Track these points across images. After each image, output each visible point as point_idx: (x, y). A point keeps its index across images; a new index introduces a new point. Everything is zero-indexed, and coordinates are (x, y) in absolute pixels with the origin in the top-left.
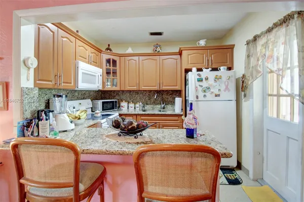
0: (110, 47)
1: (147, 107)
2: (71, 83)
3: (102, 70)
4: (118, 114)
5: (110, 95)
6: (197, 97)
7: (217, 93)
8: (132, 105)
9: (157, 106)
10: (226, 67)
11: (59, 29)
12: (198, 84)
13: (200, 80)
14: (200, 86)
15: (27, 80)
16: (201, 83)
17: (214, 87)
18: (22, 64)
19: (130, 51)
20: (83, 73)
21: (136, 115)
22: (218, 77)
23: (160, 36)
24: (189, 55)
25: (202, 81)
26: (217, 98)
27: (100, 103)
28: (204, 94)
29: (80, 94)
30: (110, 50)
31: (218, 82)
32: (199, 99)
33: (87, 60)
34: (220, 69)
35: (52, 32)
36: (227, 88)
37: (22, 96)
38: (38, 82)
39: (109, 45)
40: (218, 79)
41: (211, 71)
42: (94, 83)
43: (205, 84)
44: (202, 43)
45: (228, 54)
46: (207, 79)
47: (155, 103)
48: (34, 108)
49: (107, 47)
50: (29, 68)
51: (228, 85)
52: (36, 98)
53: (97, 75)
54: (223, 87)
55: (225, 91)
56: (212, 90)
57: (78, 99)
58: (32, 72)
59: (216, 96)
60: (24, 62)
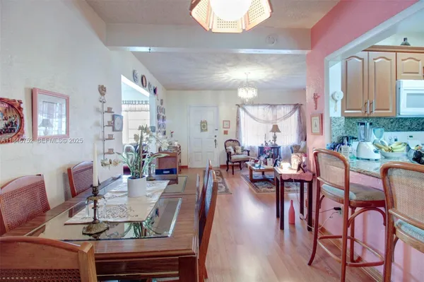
2: (388, 110)
11: (370, 52)
15: (335, 111)
18: (331, 98)
20: (408, 94)
29: (415, 123)
35: (361, 59)
37: (331, 124)
38: (346, 111)
48: (341, 134)
50: (336, 101)
52: (342, 126)
60: (332, 96)
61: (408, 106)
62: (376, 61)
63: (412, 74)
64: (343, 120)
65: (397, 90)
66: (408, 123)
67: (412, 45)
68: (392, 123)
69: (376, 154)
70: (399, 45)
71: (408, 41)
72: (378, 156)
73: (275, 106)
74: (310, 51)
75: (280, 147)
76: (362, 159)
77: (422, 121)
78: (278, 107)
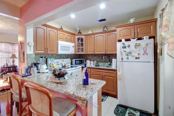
0: (81, 32)
1: (100, 64)
2: (54, 51)
3: (74, 44)
4: (81, 67)
5: (83, 56)
6: (122, 59)
7: (137, 56)
8: (92, 62)
9: (106, 63)
10: (148, 37)
11: (47, 28)
12: (123, 50)
13: (124, 47)
14: (124, 51)
15: (30, 51)
16: (125, 50)
17: (135, 52)
18: (27, 44)
19: (90, 32)
20: (61, 46)
21: (91, 68)
22: (138, 45)
23: (105, 21)
24: (120, 31)
25: (125, 48)
26: (137, 60)
27: (74, 60)
28: (127, 57)
29: (65, 56)
30: (81, 33)
31: (137, 48)
32: (123, 61)
33: (65, 40)
34: (143, 38)
35: (43, 29)
36: (145, 53)
39: (80, 31)
40: (138, 46)
41: (137, 40)
42: (69, 51)
43: (127, 50)
44: (132, 21)
45: (152, 26)
46: (129, 46)
47: (105, 62)
48: (33, 62)
49: (79, 31)
50: (31, 46)
51: (146, 50)
53: (71, 47)
54: (142, 52)
55: (144, 54)
56: (133, 54)
57: (64, 58)
58: (32, 47)
59: (136, 58)
60: (28, 43)
61: (61, 50)
62: (50, 32)
63: (62, 39)
64: (34, 55)
65: (57, 44)
66: (63, 56)
67: (64, 29)
68: (58, 56)
69: (46, 70)
70: (58, 28)
71: (63, 27)
72: (48, 71)
73: (14, 44)
74: (20, 19)
75: (17, 66)
76: (41, 73)
77: (67, 55)
78: (15, 44)
